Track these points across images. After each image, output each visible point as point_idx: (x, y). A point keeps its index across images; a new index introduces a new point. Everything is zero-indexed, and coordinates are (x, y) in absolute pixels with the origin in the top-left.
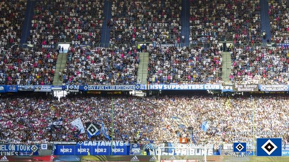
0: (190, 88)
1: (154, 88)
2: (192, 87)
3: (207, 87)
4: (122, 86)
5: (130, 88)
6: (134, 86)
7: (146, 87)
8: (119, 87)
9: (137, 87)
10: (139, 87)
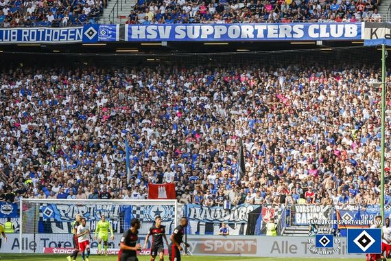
0: (260, 35)
1: (143, 37)
2: (266, 32)
3: (317, 31)
4: (41, 29)
5: (65, 35)
6: (78, 31)
7: (118, 33)
8: (31, 31)
9: (88, 33)
10: (96, 33)
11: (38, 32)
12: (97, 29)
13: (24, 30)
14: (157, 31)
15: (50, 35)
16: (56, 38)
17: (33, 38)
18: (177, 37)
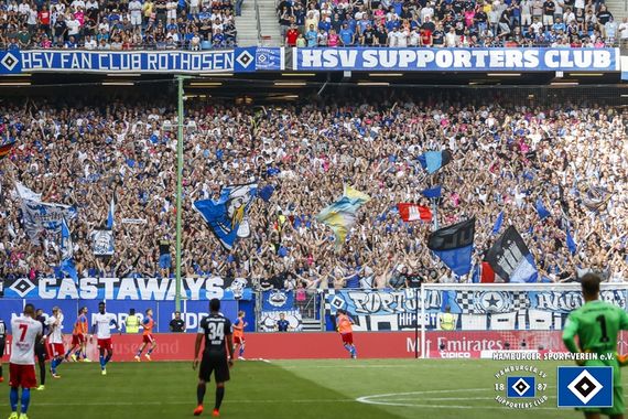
1: (318, 64)
3: (556, 59)
4: (174, 54)
5: (210, 62)
6: (227, 57)
7: (283, 60)
8: (160, 56)
9: (242, 59)
10: (252, 58)
11: (171, 58)
12: (253, 54)
13: (151, 53)
14: (338, 57)
15: (188, 62)
16: (196, 66)
17: (163, 65)
18: (365, 65)
